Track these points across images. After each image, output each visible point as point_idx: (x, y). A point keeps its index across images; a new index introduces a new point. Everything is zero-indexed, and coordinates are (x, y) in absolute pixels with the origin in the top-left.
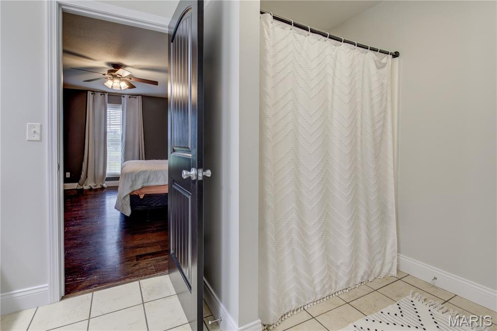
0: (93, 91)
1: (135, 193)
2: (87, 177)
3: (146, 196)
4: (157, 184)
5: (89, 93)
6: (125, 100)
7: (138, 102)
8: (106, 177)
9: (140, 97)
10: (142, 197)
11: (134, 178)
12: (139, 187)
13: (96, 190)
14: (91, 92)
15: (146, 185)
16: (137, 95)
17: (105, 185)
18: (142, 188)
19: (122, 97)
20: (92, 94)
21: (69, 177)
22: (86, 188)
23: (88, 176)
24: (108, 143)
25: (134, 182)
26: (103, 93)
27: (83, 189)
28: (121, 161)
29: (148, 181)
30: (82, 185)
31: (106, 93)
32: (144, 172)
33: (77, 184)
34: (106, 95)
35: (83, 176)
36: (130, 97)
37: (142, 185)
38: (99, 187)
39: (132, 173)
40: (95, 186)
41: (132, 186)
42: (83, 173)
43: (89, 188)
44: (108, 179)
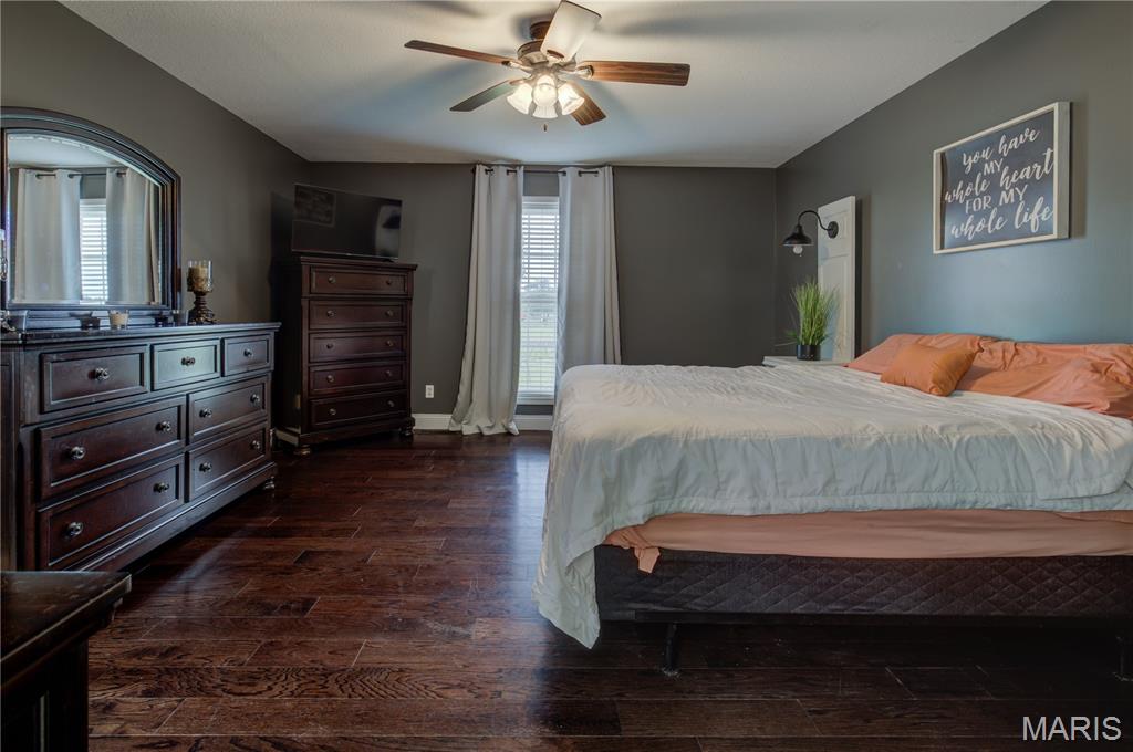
0: (489, 165)
1: (616, 542)
2: (471, 401)
3: (668, 559)
4: (715, 506)
5: (480, 170)
6: (567, 183)
7: (602, 185)
8: (518, 402)
9: (608, 170)
10: (647, 563)
11: (612, 473)
12: (638, 515)
13: (492, 439)
14: (483, 168)
15: (666, 506)
16: (600, 166)
17: (514, 428)
18: (652, 519)
19: (560, 175)
20: (486, 171)
21: (432, 396)
22: (468, 430)
23: (474, 399)
24: (523, 306)
25: (614, 488)
26: (513, 167)
27: (461, 432)
28: (555, 360)
29: (676, 486)
30: (460, 422)
31: (520, 166)
32: (659, 443)
33: (450, 416)
34: (521, 172)
35: (461, 398)
36: (580, 173)
37: (649, 509)
38: (499, 429)
39: (603, 445)
40: (491, 428)
41: (604, 511)
42: (463, 389)
43: (477, 431)
44: (525, 409)
